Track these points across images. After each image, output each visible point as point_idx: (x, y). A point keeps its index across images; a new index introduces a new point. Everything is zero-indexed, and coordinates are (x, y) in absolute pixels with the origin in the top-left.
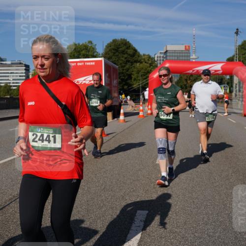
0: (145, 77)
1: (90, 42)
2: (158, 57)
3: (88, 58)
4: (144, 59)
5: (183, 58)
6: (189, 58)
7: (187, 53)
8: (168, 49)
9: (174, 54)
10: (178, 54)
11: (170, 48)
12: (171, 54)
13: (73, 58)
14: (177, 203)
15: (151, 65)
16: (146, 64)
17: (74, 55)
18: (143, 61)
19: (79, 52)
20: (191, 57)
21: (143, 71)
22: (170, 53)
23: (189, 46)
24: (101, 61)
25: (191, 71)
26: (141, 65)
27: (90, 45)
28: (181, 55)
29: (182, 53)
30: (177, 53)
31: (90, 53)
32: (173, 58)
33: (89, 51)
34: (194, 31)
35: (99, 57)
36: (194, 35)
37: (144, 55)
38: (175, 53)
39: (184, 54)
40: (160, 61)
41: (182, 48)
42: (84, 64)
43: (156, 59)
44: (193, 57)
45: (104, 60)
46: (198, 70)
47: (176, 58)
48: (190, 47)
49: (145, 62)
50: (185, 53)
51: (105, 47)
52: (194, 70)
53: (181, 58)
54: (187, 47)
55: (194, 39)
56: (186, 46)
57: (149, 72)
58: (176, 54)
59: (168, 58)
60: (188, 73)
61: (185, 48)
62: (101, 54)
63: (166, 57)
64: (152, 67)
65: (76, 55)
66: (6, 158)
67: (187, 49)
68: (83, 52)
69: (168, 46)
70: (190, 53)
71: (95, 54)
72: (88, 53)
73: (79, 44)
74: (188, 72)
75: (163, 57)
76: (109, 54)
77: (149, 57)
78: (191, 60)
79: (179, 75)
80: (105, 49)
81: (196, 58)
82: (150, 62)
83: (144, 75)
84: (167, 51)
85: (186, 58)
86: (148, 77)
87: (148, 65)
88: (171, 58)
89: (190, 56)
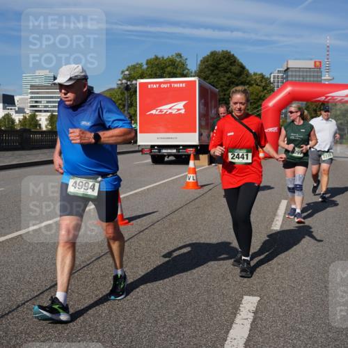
0: (255, 106)
1: (179, 55)
2: (274, 78)
3: (176, 77)
4: (255, 81)
5: (312, 79)
6: (319, 79)
7: (317, 72)
8: (289, 67)
9: (298, 74)
10: (305, 74)
11: (293, 64)
12: (294, 74)
13: (154, 78)
14: (302, 287)
15: (264, 88)
16: (257, 87)
17: (156, 74)
18: (253, 82)
19: (163, 69)
20: (323, 78)
21: (253, 97)
22: (292, 71)
23: (320, 62)
24: (195, 82)
25: (324, 98)
26: (251, 88)
27: (178, 60)
28: (309, 74)
29: (310, 72)
30: (303, 71)
31: (178, 71)
32: (297, 79)
33: (177, 68)
34: (328, 40)
35: (191, 76)
36: (328, 47)
37: (255, 74)
38: (299, 71)
39: (312, 74)
40: (278, 82)
41: (310, 64)
42: (171, 86)
43: (272, 80)
44: (326, 77)
45: (199, 81)
46: (333, 97)
47: (301, 79)
48: (322, 64)
49: (257, 85)
50: (314, 72)
51: (199, 62)
52: (327, 97)
53: (308, 79)
54: (318, 64)
55: (328, 51)
56: (315, 62)
57: (262, 99)
58: (301, 74)
59: (289, 79)
60: (319, 101)
61: (315, 65)
62: (193, 72)
63: (287, 77)
64: (265, 91)
65: (159, 73)
67: (318, 67)
68: (169, 69)
69: (289, 61)
70: (321, 72)
71: (185, 72)
72: (175, 71)
73: (163, 58)
74: (319, 99)
75: (282, 78)
76: (204, 73)
77: (263, 77)
78: (323, 82)
79: (305, 103)
80: (200, 65)
81: (331, 80)
82: (263, 84)
83: (255, 103)
84: (288, 69)
85: (315, 79)
86: (261, 106)
87: (261, 88)
88: (294, 79)
89: (321, 76)
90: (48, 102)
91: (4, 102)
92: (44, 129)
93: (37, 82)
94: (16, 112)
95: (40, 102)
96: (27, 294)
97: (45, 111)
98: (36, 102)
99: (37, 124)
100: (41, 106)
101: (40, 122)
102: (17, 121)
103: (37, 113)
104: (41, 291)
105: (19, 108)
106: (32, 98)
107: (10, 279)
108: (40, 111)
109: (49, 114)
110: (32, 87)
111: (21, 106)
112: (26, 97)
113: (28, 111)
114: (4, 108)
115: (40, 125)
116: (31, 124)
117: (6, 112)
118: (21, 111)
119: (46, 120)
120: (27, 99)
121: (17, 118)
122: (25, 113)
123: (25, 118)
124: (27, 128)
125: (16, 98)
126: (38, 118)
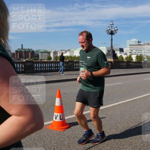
66: (144, 95)
90: (136, 51)
91: (120, 51)
92: (134, 61)
93: (132, 43)
94: (124, 54)
95: (133, 51)
96: (134, 124)
97: (135, 54)
98: (131, 51)
99: (131, 59)
100: (133, 52)
101: (133, 58)
102: (124, 58)
103: (132, 55)
104: (139, 123)
105: (125, 53)
106: (130, 49)
107: (127, 117)
108: (133, 54)
109: (136, 55)
110: (130, 45)
111: (126, 52)
112: (128, 49)
113: (129, 54)
114: (120, 53)
115: (133, 59)
116: (129, 59)
117: (121, 54)
118: (126, 54)
119: (135, 57)
120: (128, 50)
121: (124, 57)
122: (127, 55)
123: (127, 56)
124: (128, 60)
125: (124, 49)
126: (132, 57)
